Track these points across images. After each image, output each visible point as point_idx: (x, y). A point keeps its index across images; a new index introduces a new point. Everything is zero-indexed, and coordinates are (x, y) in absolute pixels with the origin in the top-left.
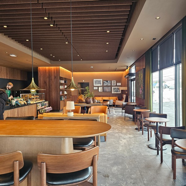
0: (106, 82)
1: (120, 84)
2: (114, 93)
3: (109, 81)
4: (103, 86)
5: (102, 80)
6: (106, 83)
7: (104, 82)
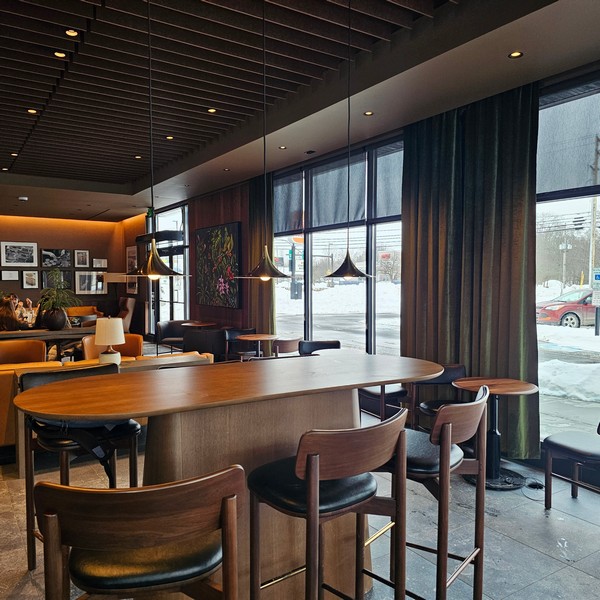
0: (51, 254)
1: (103, 263)
2: (82, 293)
3: (63, 252)
4: (40, 270)
5: (34, 246)
6: (51, 258)
7: (44, 252)
